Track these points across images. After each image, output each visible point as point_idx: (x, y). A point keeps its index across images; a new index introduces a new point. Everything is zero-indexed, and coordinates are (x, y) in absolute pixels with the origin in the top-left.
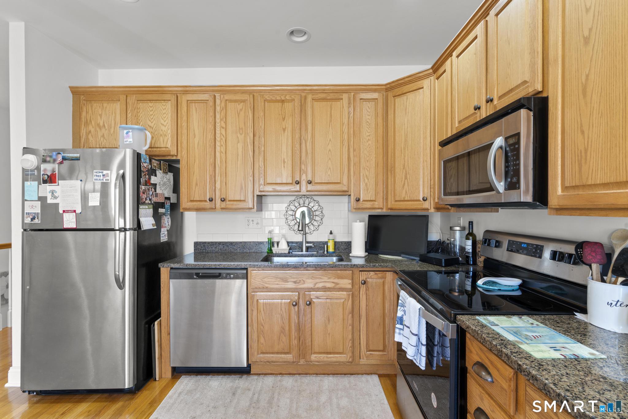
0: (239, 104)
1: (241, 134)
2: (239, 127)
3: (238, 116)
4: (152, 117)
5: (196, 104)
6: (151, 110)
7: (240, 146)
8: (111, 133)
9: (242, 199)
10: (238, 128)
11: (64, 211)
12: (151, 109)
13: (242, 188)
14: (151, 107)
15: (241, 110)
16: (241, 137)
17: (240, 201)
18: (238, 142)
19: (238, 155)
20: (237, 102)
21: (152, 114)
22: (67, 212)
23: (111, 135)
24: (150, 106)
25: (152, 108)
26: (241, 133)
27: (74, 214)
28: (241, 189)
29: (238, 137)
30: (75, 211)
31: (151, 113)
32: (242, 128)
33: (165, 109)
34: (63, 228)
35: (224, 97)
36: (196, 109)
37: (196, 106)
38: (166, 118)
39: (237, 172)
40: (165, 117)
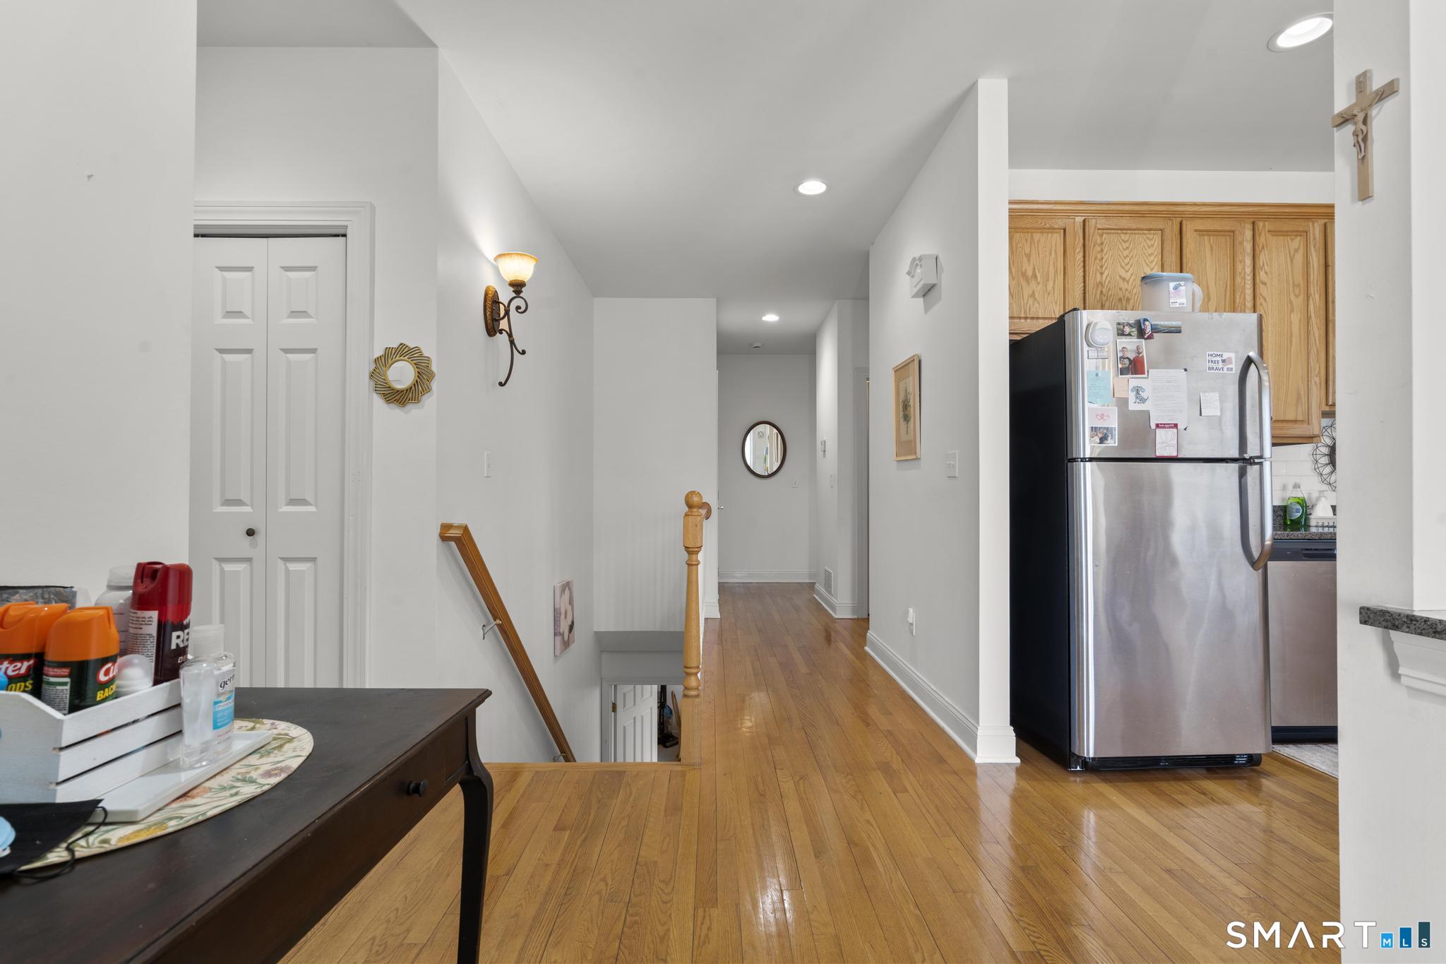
0: (1292, 240)
1: (1297, 296)
2: (1293, 283)
3: (1292, 261)
4: (1127, 260)
5: (1212, 238)
6: (1125, 247)
7: (1296, 318)
8: (1048, 290)
9: (1300, 418)
10: (1291, 285)
11: (1158, 426)
12: (1125, 245)
13: (1299, 398)
14: (1125, 242)
15: (1296, 250)
16: (1298, 302)
17: (1295, 421)
18: (1292, 310)
19: (1291, 334)
20: (1288, 235)
21: (1127, 256)
22: (1163, 427)
23: (1049, 294)
24: (1123, 241)
25: (1127, 244)
26: (1297, 292)
27: (1175, 430)
28: (1298, 400)
29: (1291, 302)
30: (1176, 426)
31: (1126, 253)
32: (1299, 285)
33: (1152, 245)
34: (1154, 457)
35: (1264, 226)
36: (1211, 247)
37: (1212, 242)
38: (1154, 263)
39: (1290, 367)
40: (1152, 262)
